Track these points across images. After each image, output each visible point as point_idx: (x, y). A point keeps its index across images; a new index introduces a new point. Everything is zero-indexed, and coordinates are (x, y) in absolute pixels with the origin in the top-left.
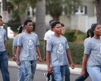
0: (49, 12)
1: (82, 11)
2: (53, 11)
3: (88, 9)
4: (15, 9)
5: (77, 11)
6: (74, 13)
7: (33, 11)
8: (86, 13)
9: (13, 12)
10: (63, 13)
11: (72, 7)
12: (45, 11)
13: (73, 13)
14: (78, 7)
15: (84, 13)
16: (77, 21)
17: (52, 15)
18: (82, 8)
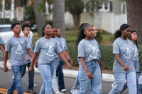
0: (68, 8)
1: (106, 8)
2: (73, 7)
3: (114, 5)
4: (28, 5)
5: (100, 8)
6: (98, 10)
7: (49, 8)
8: (111, 10)
9: (26, 9)
10: (85, 10)
11: (95, 3)
12: (64, 8)
13: (95, 10)
14: (102, 3)
15: (108, 10)
16: (101, 19)
17: (72, 12)
18: (106, 4)
